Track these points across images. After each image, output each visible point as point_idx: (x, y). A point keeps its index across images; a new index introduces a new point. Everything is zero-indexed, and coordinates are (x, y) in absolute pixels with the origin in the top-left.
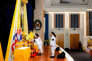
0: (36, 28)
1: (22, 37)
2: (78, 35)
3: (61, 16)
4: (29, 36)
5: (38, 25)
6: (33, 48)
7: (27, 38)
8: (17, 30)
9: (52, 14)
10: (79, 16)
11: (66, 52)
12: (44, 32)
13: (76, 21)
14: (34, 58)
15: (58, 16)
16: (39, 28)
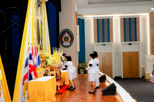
0: (64, 44)
1: (41, 59)
2: (137, 54)
3: (107, 21)
4: (52, 58)
5: (66, 39)
6: (59, 78)
7: (50, 62)
8: (31, 48)
9: (90, 19)
10: (137, 20)
11: (117, 84)
12: (78, 50)
13: (133, 29)
14: (63, 95)
15: (100, 22)
16: (69, 44)
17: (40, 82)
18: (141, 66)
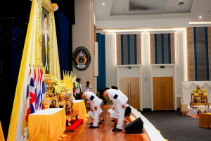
0: (78, 66)
1: (47, 86)
2: (171, 80)
3: (133, 37)
4: (62, 84)
6: (70, 110)
7: (58, 89)
9: (112, 35)
10: (171, 37)
12: (97, 74)
13: (166, 47)
14: (74, 133)
15: (125, 38)
16: (85, 66)
17: (44, 117)
18: (176, 95)
